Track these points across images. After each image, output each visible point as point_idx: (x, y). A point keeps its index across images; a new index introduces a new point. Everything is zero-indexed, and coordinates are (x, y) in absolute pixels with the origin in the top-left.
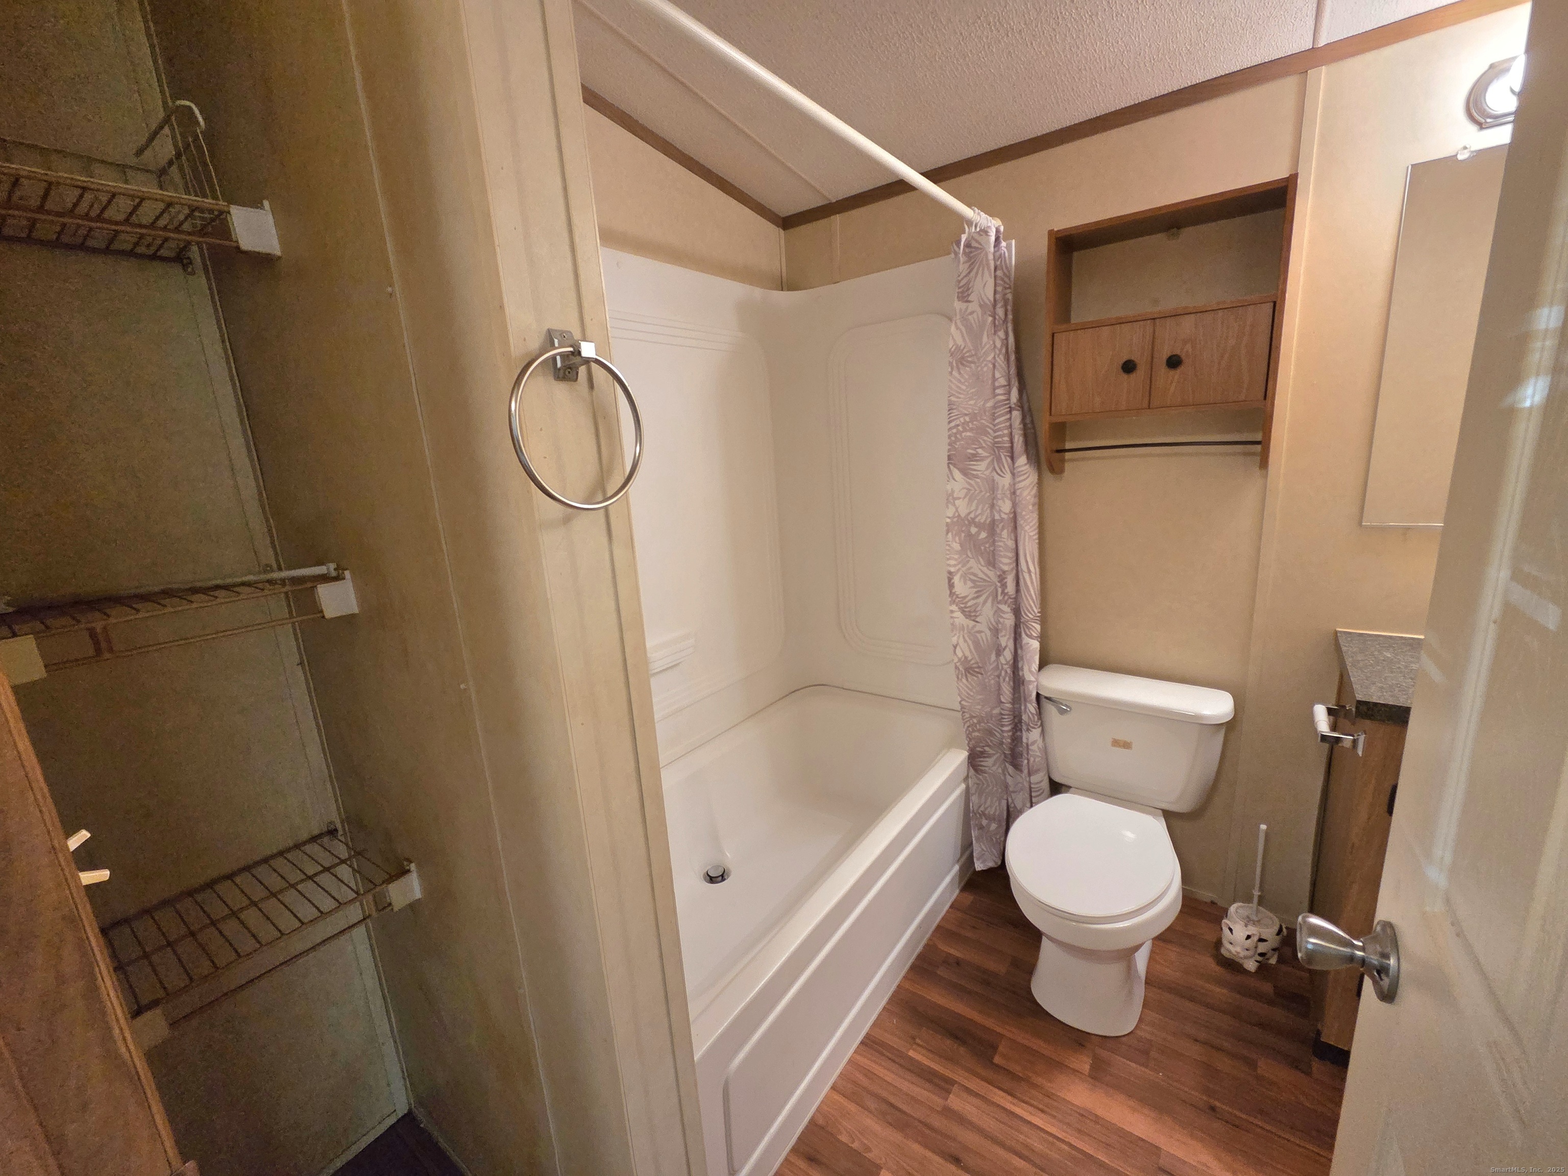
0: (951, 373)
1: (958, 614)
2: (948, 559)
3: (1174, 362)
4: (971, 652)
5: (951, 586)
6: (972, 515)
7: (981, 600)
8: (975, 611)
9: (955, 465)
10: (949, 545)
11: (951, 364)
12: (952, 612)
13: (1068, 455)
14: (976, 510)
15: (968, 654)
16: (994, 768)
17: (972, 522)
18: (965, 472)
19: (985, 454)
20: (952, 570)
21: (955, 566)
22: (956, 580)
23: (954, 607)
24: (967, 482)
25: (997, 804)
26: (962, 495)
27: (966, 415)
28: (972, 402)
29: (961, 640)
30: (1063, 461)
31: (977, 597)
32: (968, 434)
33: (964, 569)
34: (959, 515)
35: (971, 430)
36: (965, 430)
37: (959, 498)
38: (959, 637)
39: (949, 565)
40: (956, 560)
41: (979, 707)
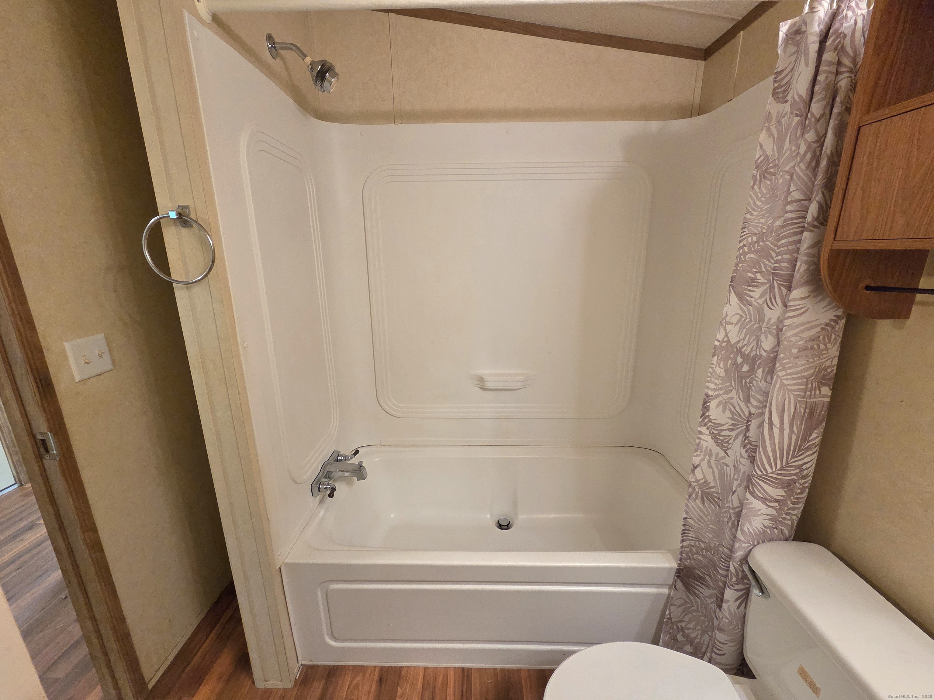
0: (753, 187)
1: (709, 438)
2: (709, 382)
4: (715, 479)
5: (705, 408)
6: (740, 344)
7: (734, 433)
8: (727, 442)
9: (733, 287)
10: (712, 368)
11: (755, 177)
12: (700, 433)
14: (744, 339)
15: (710, 479)
16: (709, 601)
17: (739, 351)
18: (741, 297)
19: (763, 280)
20: (711, 393)
21: (714, 390)
22: (713, 404)
23: (704, 429)
24: (741, 308)
25: (700, 632)
26: (735, 320)
27: (755, 234)
28: (763, 221)
29: (704, 464)
31: (732, 430)
32: (752, 256)
33: (725, 397)
34: (729, 341)
35: (756, 251)
36: (750, 252)
37: (732, 323)
38: (703, 460)
39: (708, 388)
40: (716, 385)
41: (711, 536)
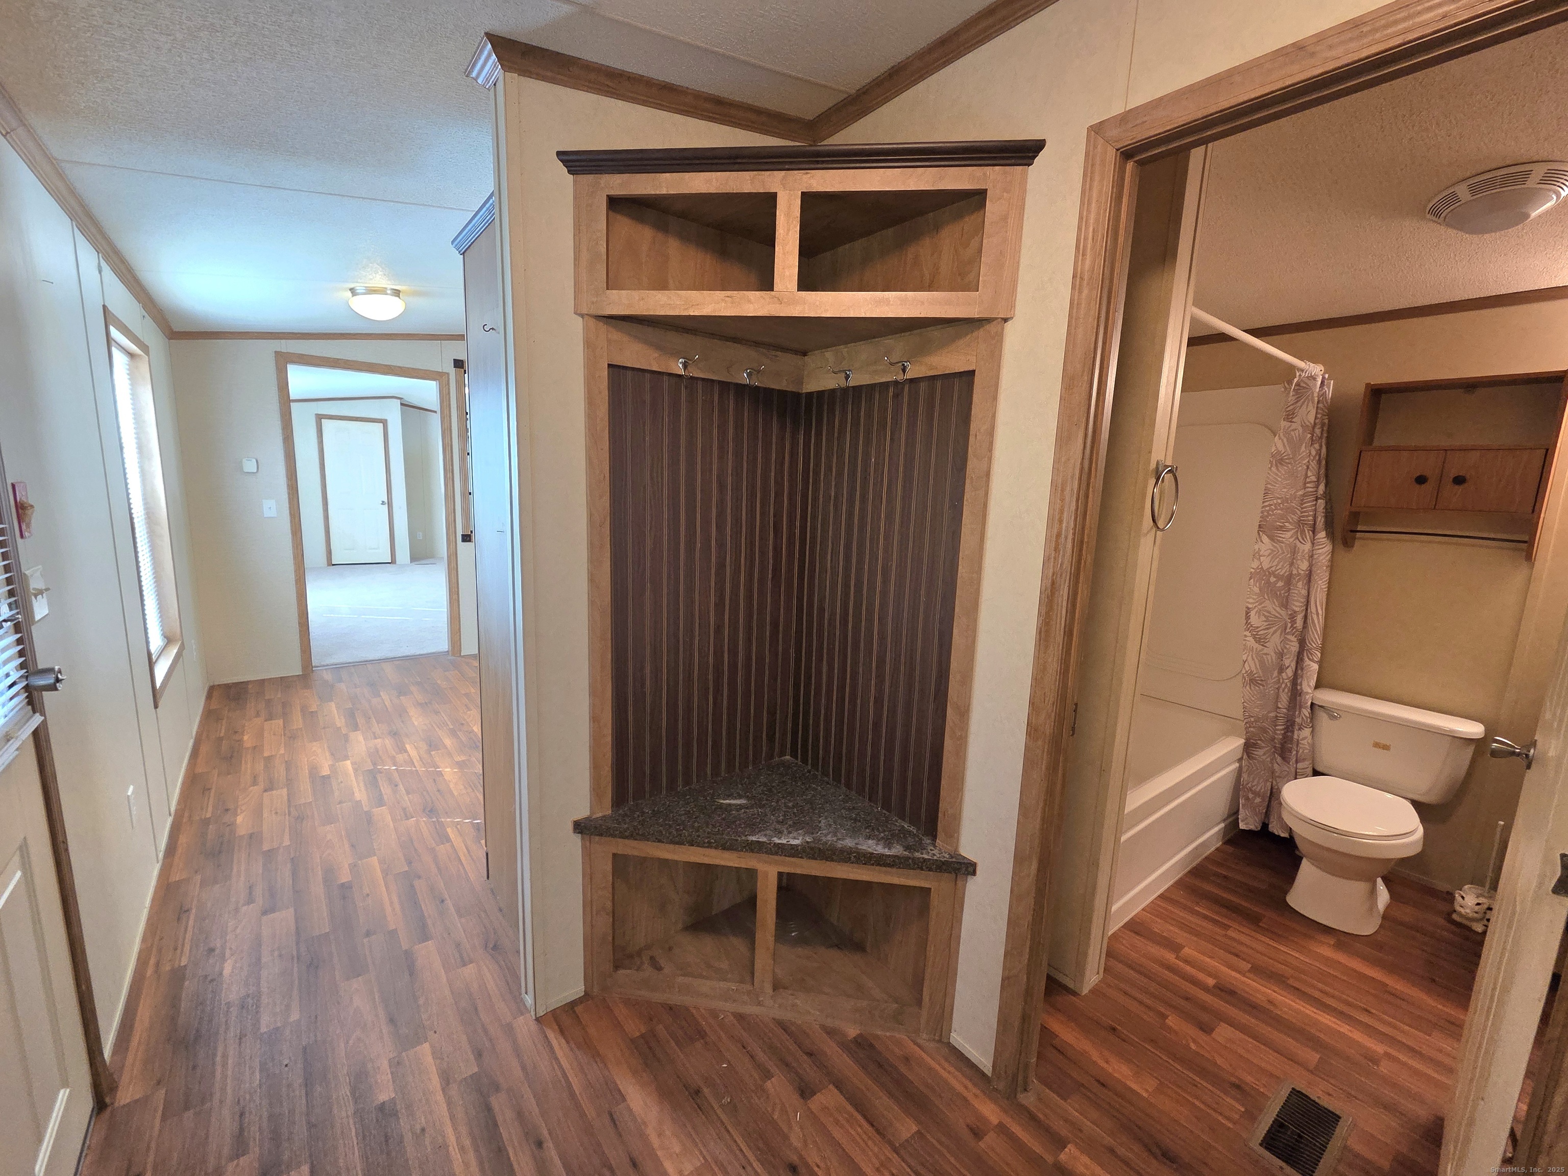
0: (1270, 468)
1: (1251, 639)
2: (1248, 598)
3: (1459, 480)
4: (1256, 668)
5: (1248, 617)
6: (1273, 569)
7: (1272, 630)
8: (1264, 638)
9: (1264, 532)
10: (1250, 588)
11: (1271, 462)
12: (1246, 636)
13: (1358, 535)
14: (1277, 566)
15: (1253, 669)
16: (1264, 757)
17: (1273, 574)
18: (1272, 538)
19: (1291, 527)
20: (1250, 606)
21: (1254, 603)
22: (1252, 613)
23: (1247, 633)
24: (1273, 545)
25: (1263, 784)
26: (1267, 553)
27: (1279, 498)
28: (1285, 490)
29: (1250, 657)
30: (1354, 538)
31: (1268, 629)
32: (1279, 511)
33: (1260, 607)
34: (1262, 567)
35: (1282, 509)
36: (1276, 509)
37: (1264, 556)
38: (1248, 656)
39: (1248, 602)
40: (1254, 599)
41: (1258, 710)
